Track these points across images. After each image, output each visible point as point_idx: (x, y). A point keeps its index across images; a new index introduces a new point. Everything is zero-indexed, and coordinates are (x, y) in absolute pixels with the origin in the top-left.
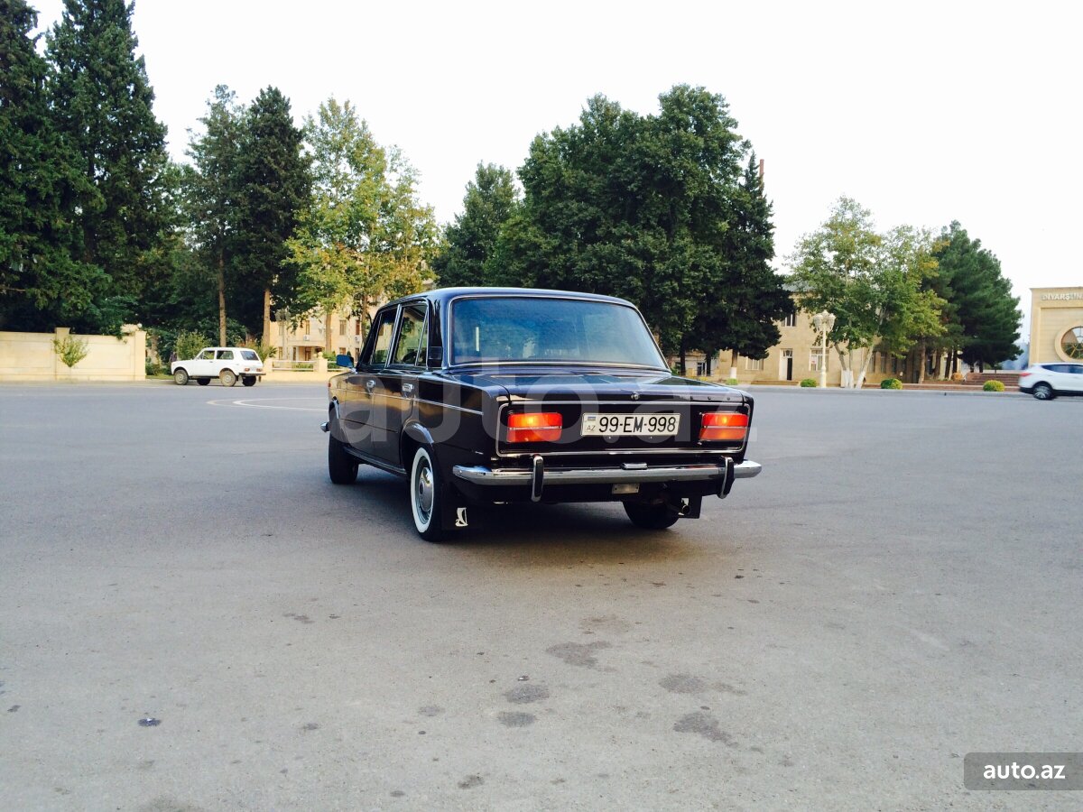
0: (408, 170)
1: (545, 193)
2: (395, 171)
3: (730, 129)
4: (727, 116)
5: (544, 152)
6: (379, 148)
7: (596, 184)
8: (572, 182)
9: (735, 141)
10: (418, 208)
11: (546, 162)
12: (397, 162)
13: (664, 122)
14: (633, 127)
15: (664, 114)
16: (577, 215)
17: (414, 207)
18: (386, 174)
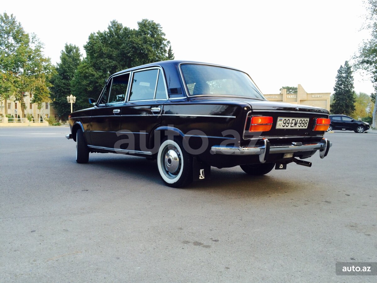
0: (39, 43)
1: (95, 55)
2: (34, 43)
3: (163, 36)
4: (162, 31)
5: (94, 40)
6: (26, 33)
7: (115, 53)
8: (106, 52)
9: (165, 41)
10: (44, 58)
11: (95, 44)
12: (34, 39)
13: (140, 32)
14: (128, 33)
15: (139, 29)
16: (108, 64)
17: (43, 58)
18: (30, 44)
